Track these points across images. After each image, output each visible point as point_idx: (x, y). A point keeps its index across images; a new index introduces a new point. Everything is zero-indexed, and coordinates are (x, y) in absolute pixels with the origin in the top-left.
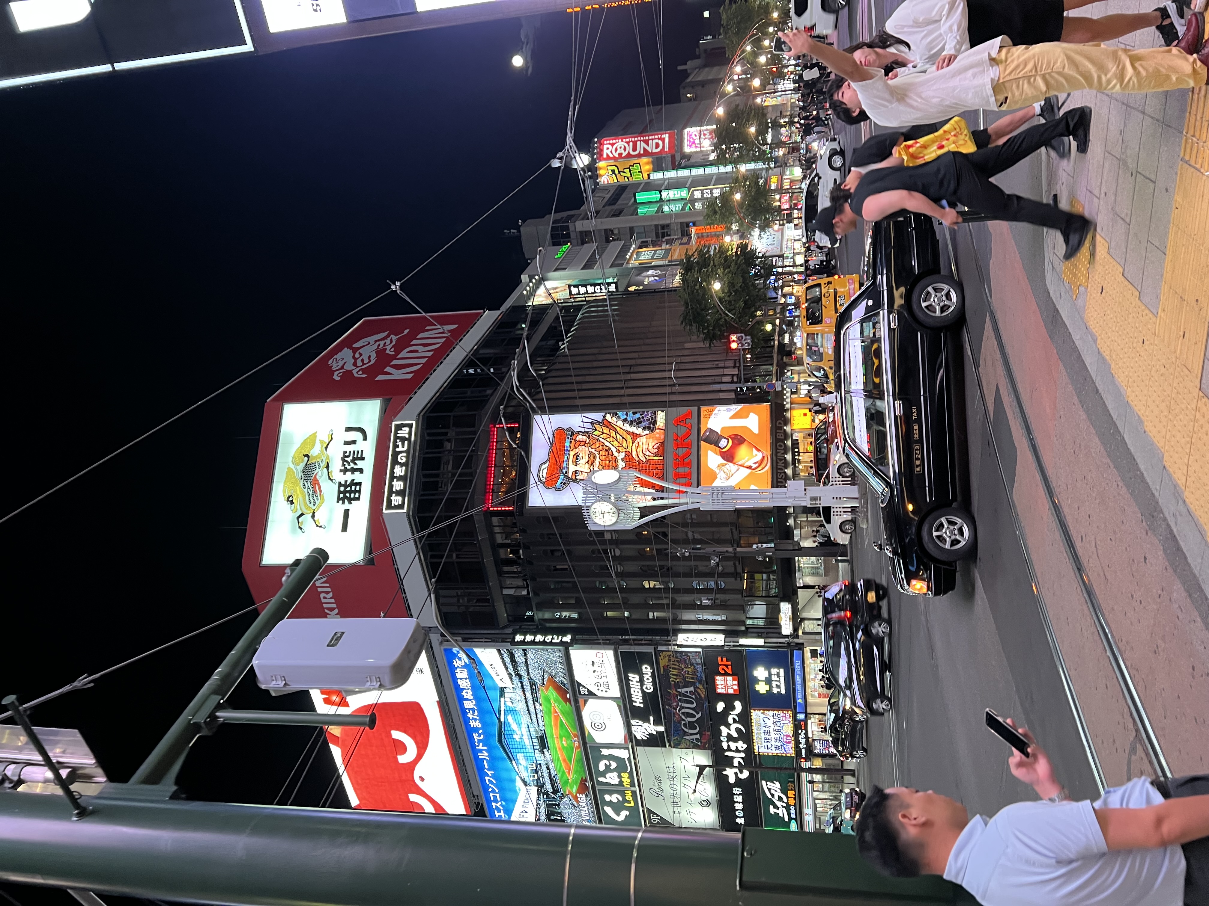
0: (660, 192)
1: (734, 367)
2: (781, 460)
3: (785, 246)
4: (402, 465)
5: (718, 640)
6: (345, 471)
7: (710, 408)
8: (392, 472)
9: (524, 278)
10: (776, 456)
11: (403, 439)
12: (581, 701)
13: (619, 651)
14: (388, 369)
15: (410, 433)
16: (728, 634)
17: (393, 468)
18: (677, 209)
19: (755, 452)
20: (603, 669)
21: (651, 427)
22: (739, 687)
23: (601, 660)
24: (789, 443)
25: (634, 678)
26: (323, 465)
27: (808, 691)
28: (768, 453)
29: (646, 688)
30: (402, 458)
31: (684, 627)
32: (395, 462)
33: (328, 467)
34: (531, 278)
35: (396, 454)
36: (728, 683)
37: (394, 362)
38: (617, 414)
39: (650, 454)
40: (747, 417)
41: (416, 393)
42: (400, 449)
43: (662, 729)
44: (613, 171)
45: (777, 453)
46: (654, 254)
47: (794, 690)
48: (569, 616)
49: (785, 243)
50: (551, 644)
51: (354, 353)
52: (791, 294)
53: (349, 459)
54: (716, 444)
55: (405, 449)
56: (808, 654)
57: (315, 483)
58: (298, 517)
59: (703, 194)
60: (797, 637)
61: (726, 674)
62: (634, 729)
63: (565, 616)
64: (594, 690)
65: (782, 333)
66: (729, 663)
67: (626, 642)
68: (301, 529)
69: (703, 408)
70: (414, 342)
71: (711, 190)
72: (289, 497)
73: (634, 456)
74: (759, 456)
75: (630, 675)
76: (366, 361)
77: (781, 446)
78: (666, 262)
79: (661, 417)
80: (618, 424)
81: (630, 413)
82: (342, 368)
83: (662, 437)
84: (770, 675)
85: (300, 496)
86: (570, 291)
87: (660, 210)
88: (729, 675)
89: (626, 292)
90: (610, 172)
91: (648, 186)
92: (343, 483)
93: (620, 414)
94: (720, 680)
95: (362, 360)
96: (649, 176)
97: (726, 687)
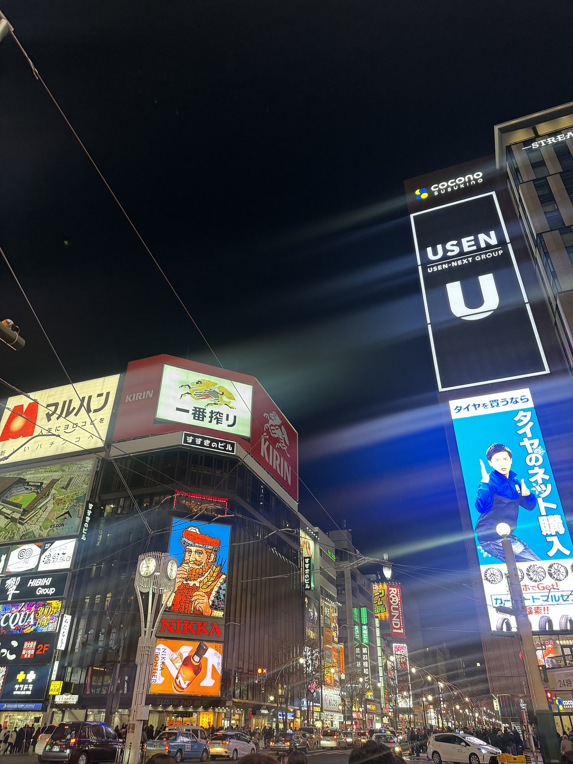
0: (367, 625)
1: (248, 670)
2: (179, 702)
3: (328, 713)
4: (210, 444)
5: (61, 645)
6: (212, 413)
7: (222, 650)
8: (206, 439)
9: (317, 529)
10: (183, 699)
11: (225, 446)
12: (41, 544)
13: (69, 573)
14: (267, 443)
15: (228, 451)
16: (64, 653)
17: (209, 439)
18: (356, 635)
19: (187, 682)
20: (59, 560)
21: (214, 607)
22: (26, 658)
23: (65, 560)
24: (191, 710)
25: (48, 581)
26: (217, 402)
27: (11, 714)
28: (185, 692)
29: (40, 590)
30: (214, 445)
31: (75, 620)
32: (212, 441)
33: (215, 404)
34: (317, 533)
35: (217, 442)
36: (29, 651)
37: (271, 447)
38: (225, 582)
39: (196, 604)
40: (213, 678)
41: (252, 457)
42: (220, 444)
43: (9, 599)
44: (381, 593)
45: (185, 699)
46: (327, 617)
47: (14, 702)
48: (98, 540)
49: (330, 713)
50: (83, 526)
51: (278, 426)
52: (295, 716)
53: (218, 416)
54: (197, 653)
55: (219, 447)
56: (38, 715)
57: (207, 396)
58: (188, 385)
59: (365, 654)
60: (52, 707)
61: (36, 649)
62: (14, 579)
63: (99, 538)
64: (47, 553)
65: (269, 708)
66: (43, 652)
67: (73, 577)
68: (182, 386)
69: (222, 645)
70: (282, 459)
71: (367, 661)
72: (201, 382)
73: (196, 593)
74: (184, 685)
75: (51, 578)
76: (273, 432)
77: (189, 703)
78: (322, 625)
79: (219, 614)
80: (218, 583)
81: (224, 592)
82: (270, 418)
83: (206, 614)
84: (29, 684)
85: (200, 388)
86: (307, 558)
87: (356, 624)
88: (35, 652)
89: (304, 596)
90: (380, 591)
91: (371, 617)
92: (205, 411)
93: (225, 585)
94: (33, 644)
95: (273, 430)
96: (377, 617)
97: (28, 649)
